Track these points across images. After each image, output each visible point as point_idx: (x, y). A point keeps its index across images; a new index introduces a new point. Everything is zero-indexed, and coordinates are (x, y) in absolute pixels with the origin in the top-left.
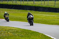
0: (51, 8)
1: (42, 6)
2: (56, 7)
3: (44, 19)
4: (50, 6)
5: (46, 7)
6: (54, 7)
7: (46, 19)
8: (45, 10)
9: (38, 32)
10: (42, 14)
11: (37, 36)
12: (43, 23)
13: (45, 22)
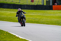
0: (16, 5)
1: (7, 2)
2: (21, 4)
3: (9, 16)
4: (14, 3)
5: (11, 4)
6: (19, 4)
7: (11, 17)
8: (10, 7)
9: (2, 30)
10: (7, 12)
11: (1, 34)
12: (7, 21)
13: (10, 20)
